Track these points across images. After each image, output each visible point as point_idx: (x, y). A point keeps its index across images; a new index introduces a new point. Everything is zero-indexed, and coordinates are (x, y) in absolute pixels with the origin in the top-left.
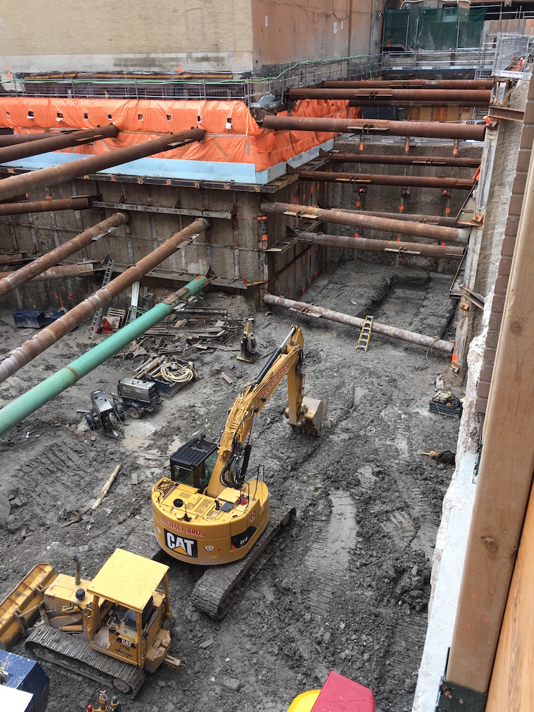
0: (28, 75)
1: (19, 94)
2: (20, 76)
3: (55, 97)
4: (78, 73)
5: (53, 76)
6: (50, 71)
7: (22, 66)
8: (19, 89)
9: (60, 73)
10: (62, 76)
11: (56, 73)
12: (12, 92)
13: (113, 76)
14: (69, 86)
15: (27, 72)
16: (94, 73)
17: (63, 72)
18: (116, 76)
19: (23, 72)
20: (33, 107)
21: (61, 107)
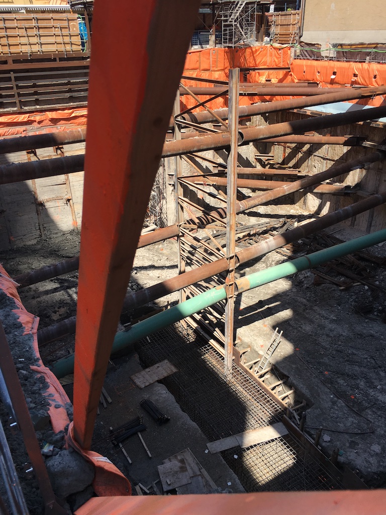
0: (341, 45)
1: (331, 59)
2: (335, 46)
3: (356, 62)
4: (378, 44)
5: (359, 46)
6: (358, 43)
7: (338, 39)
8: (331, 55)
9: (365, 44)
10: (366, 46)
11: (362, 44)
12: (326, 57)
14: (369, 54)
15: (341, 43)
17: (368, 43)
19: (338, 43)
20: (338, 68)
21: (358, 69)
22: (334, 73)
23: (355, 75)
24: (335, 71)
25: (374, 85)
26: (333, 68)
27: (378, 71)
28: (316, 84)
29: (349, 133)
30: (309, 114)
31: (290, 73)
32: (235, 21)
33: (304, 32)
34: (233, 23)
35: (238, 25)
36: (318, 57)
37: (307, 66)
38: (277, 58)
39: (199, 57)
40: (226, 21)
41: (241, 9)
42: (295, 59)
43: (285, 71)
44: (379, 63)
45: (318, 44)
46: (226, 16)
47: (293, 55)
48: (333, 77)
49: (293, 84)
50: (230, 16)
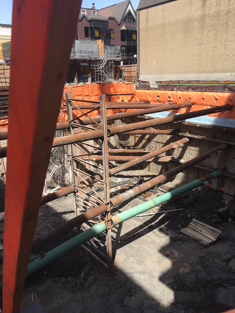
0: (160, 82)
1: (156, 89)
2: (157, 82)
3: (169, 90)
4: (180, 81)
5: (170, 82)
6: (169, 81)
7: (159, 79)
8: (156, 87)
9: (173, 81)
10: (173, 82)
11: (171, 81)
12: (153, 88)
13: (194, 82)
14: (175, 86)
15: (160, 81)
16: (187, 81)
17: (174, 81)
18: (196, 82)
19: (159, 81)
20: (160, 94)
21: (171, 94)
22: (158, 97)
23: (170, 97)
24: (159, 95)
25: (180, 102)
26: (158, 94)
27: (181, 95)
28: (149, 102)
29: (169, 128)
30: (147, 118)
31: (134, 97)
32: (102, 70)
33: (140, 75)
34: (101, 71)
35: (104, 72)
36: (149, 88)
37: (143, 93)
38: (127, 89)
39: (83, 88)
40: (97, 70)
41: (105, 64)
42: (136, 89)
43: (131, 96)
44: (181, 91)
45: (148, 82)
46: (97, 67)
47: (135, 87)
48: (158, 98)
49: (136, 103)
50: (99, 67)
